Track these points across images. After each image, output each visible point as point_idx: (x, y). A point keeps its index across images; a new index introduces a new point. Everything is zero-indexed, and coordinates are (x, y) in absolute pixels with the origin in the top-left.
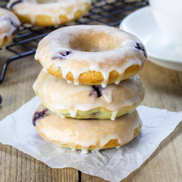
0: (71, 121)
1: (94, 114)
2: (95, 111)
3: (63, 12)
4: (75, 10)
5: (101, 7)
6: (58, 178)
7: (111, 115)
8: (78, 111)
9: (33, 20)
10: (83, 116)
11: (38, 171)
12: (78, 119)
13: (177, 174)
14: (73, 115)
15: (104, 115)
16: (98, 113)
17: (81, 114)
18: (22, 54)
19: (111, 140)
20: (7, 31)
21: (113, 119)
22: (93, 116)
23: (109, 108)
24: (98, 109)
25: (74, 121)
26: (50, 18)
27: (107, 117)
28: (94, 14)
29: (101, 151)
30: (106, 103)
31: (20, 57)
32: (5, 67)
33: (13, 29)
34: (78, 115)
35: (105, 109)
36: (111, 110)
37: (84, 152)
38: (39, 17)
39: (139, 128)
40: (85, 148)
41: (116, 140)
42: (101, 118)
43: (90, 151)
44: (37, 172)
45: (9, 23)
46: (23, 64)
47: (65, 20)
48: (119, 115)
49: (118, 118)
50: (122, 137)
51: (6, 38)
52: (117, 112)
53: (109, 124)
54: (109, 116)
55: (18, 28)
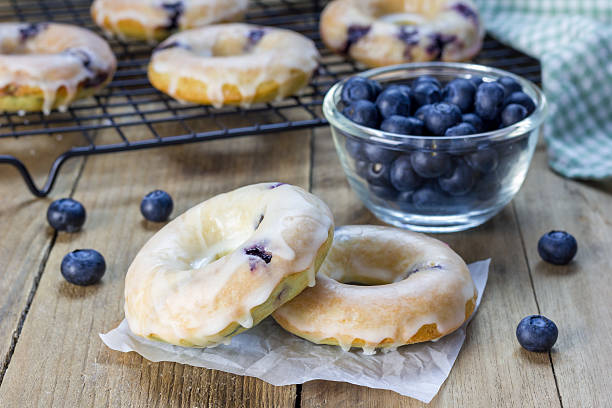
13: (495, 398)
19: (425, 327)
29: (403, 349)
37: (368, 352)
40: (372, 344)
41: (434, 326)
43: (379, 351)
50: (443, 320)
51: (62, 90)
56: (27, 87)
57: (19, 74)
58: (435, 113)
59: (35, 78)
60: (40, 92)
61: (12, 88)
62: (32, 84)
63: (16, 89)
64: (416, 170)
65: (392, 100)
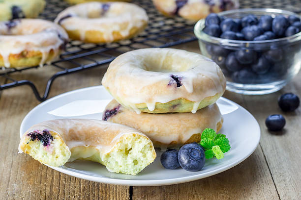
0: (148, 116)
1: (174, 106)
2: (176, 103)
3: (116, 28)
4: (130, 26)
5: (159, 28)
6: (106, 197)
7: (192, 107)
8: (157, 103)
9: (83, 35)
10: (162, 110)
11: (84, 190)
12: (156, 114)
14: (151, 109)
15: (184, 108)
16: (178, 105)
17: (159, 107)
18: (70, 70)
19: (194, 135)
20: (53, 44)
21: (194, 111)
22: (172, 109)
23: (191, 99)
24: (179, 101)
25: (151, 115)
26: (102, 34)
27: (187, 110)
28: (150, 34)
30: (187, 93)
31: (67, 73)
32: (49, 83)
33: (60, 42)
34: (156, 108)
35: (186, 100)
36: (193, 100)
38: (90, 32)
39: (221, 122)
42: (181, 112)
44: (81, 190)
45: (56, 36)
46: (70, 84)
47: (119, 37)
48: (200, 108)
49: (199, 111)
51: (52, 51)
52: (199, 104)
53: (190, 117)
54: (190, 109)
55: (66, 42)
56: (33, 52)
57: (28, 44)
58: (250, 30)
59: (37, 46)
60: (41, 54)
61: (25, 53)
62: (36, 50)
63: (27, 53)
64: (239, 59)
65: (228, 24)
